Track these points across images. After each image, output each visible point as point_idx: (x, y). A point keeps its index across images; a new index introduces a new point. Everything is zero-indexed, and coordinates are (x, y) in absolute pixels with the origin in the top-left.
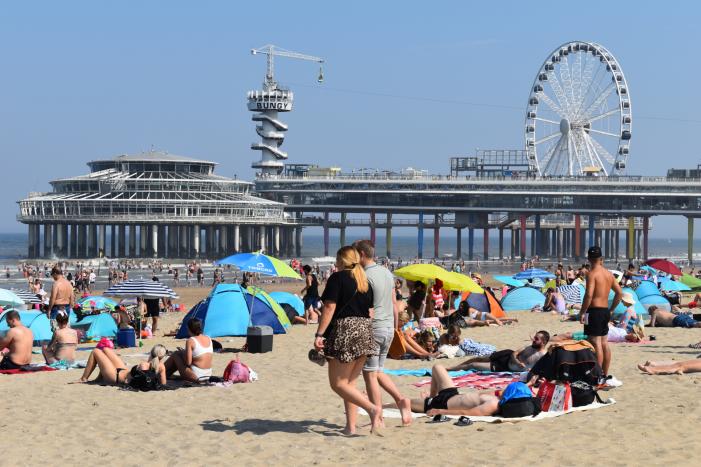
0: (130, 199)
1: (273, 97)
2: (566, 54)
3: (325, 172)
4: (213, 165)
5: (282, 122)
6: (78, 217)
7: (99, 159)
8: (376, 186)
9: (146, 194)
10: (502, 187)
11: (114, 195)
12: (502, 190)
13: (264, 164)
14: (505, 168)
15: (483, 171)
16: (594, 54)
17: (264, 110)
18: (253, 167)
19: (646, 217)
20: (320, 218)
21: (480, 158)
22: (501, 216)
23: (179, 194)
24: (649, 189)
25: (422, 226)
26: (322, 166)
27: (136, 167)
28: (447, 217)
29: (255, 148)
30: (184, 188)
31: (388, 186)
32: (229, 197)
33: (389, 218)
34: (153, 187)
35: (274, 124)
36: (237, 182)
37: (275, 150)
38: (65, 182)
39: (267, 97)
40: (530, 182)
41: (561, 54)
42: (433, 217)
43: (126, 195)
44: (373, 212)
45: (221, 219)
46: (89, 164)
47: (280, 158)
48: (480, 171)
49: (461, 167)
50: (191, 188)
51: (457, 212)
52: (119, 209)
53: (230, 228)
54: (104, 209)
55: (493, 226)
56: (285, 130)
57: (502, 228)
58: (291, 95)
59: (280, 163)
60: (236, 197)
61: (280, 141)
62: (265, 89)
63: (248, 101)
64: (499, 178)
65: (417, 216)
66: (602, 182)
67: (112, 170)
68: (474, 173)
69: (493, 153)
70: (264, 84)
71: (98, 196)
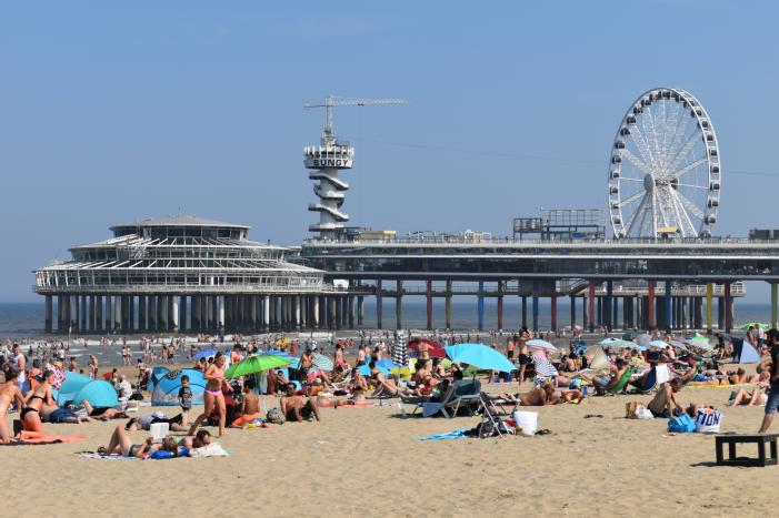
0: (148, 268)
1: (331, 153)
2: (648, 104)
3: (378, 235)
4: (246, 229)
5: (343, 180)
6: (92, 288)
7: (120, 225)
8: (432, 250)
9: (167, 262)
10: (569, 251)
11: (132, 262)
12: (567, 254)
13: (322, 227)
14: (573, 229)
15: (549, 233)
16: (677, 100)
17: (322, 168)
18: (311, 230)
19: (728, 283)
20: (373, 287)
21: (545, 219)
22: (571, 283)
23: (204, 261)
24: (728, 251)
25: (482, 294)
26: (375, 230)
27: (158, 232)
28: (510, 284)
29: (312, 209)
30: (211, 255)
31: (445, 251)
32: (260, 264)
33: (449, 286)
34: (176, 254)
35: (332, 183)
36: (271, 247)
37: (335, 211)
38: (82, 249)
39: (324, 153)
40: (598, 245)
41: (642, 104)
42: (496, 284)
43: (146, 263)
44: (429, 279)
45: (250, 288)
46: (111, 229)
47: (341, 220)
48: (546, 233)
49: (525, 229)
50: (218, 255)
51: (520, 279)
52: (137, 278)
54: (120, 278)
55: (562, 294)
56: (346, 189)
57: (573, 295)
58: (351, 151)
59: (340, 225)
60: (269, 265)
61: (339, 202)
62: (323, 145)
63: (305, 158)
64: (566, 241)
65: (477, 283)
66: (677, 244)
67: (132, 236)
68: (538, 235)
69: (559, 213)
70: (322, 140)
71: (114, 264)
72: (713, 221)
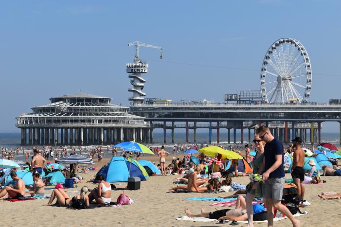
0: (70, 116)
1: (139, 66)
3: (164, 102)
4: (110, 99)
5: (143, 78)
6: (45, 125)
7: (55, 97)
8: (188, 108)
9: (78, 113)
10: (250, 109)
11: (62, 114)
13: (134, 98)
14: (251, 99)
15: (240, 101)
17: (134, 73)
18: (129, 100)
19: (319, 122)
20: (162, 124)
21: (239, 94)
22: (249, 123)
23: (94, 113)
24: (320, 109)
25: (211, 128)
26: (162, 99)
27: (73, 100)
28: (223, 123)
29: (130, 91)
30: (96, 110)
31: (194, 109)
32: (118, 114)
33: (195, 124)
34: (81, 110)
35: (139, 79)
36: (122, 107)
37: (140, 91)
38: (38, 108)
39: (135, 66)
40: (263, 106)
42: (216, 123)
43: (68, 114)
44: (187, 121)
45: (114, 125)
46: (50, 99)
47: (142, 95)
48: (239, 101)
49: (229, 99)
50: (100, 110)
51: (228, 121)
52: (65, 121)
53: (119, 129)
54: (58, 121)
55: (245, 128)
56: (144, 82)
57: (250, 128)
58: (147, 65)
59: (142, 98)
60: (121, 115)
61: (142, 88)
62: (135, 62)
63: (127, 68)
64: (248, 104)
65: (209, 123)
66: (297, 106)
67: (61, 102)
68: (236, 102)
69: (245, 92)
70: (134, 60)
71: (54, 115)
72: (308, 96)
